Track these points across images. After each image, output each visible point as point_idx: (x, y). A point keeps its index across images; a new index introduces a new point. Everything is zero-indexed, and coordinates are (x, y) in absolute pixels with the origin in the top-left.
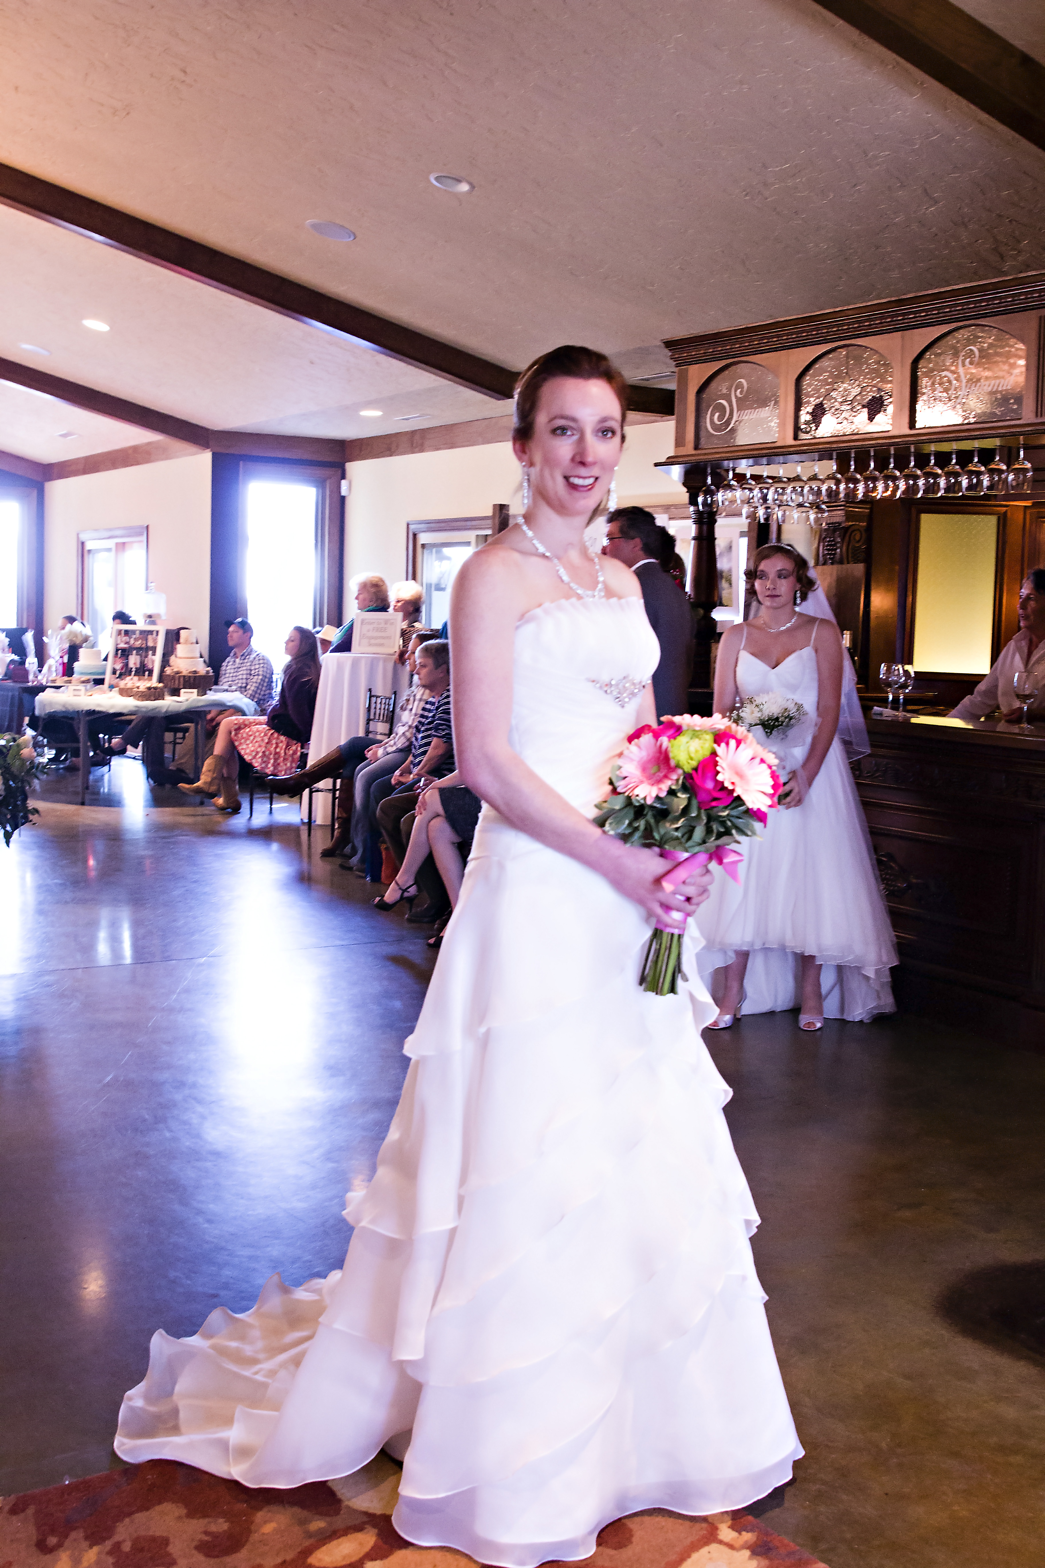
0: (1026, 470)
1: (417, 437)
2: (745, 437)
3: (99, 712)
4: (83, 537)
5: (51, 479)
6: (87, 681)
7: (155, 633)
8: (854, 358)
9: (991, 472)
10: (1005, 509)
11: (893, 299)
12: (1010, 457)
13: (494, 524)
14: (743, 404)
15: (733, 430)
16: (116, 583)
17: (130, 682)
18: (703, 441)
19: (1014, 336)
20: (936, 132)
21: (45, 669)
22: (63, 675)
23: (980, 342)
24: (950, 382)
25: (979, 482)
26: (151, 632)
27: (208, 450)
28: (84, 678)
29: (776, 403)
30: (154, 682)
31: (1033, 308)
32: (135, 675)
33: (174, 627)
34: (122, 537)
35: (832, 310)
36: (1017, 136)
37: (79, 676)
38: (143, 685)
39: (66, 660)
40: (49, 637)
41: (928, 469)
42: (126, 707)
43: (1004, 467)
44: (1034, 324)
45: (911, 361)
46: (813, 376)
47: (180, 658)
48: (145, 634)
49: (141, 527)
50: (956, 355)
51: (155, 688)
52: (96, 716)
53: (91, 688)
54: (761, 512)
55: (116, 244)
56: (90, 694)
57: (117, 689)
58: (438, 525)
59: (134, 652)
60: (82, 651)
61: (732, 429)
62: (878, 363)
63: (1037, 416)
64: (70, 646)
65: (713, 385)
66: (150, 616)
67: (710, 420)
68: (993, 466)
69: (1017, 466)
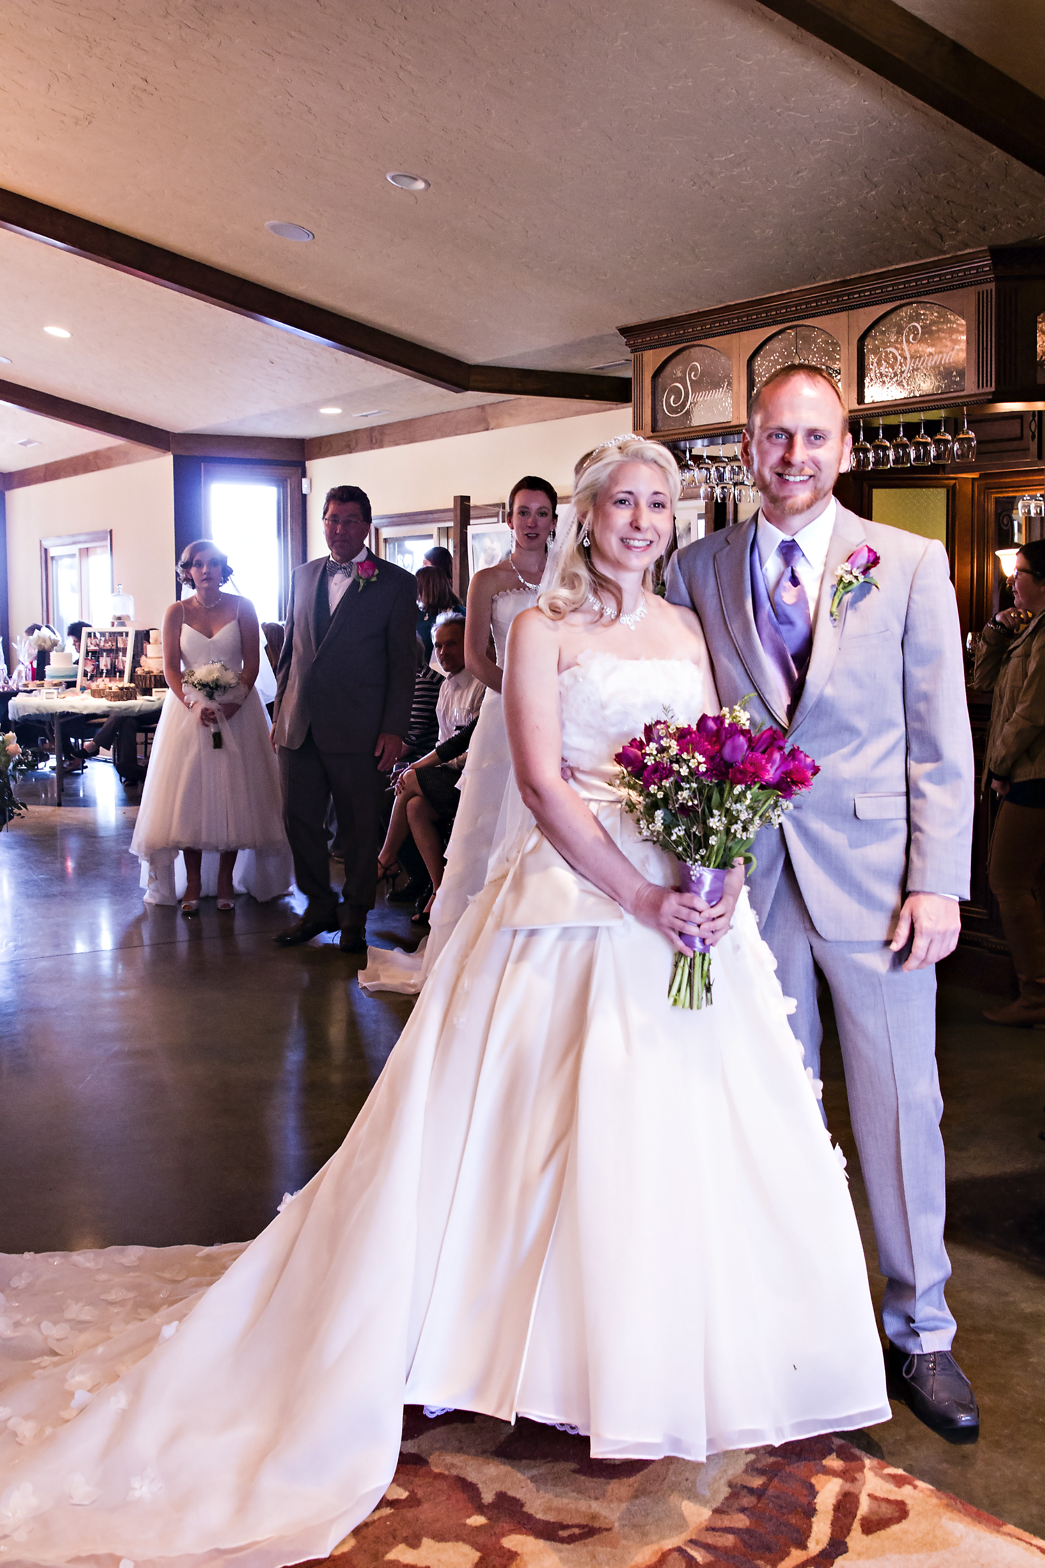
0: (971, 439)
1: (376, 433)
2: (701, 418)
3: (73, 714)
4: (46, 544)
5: (11, 487)
6: (60, 684)
7: (124, 634)
8: (803, 338)
9: (938, 442)
10: (953, 482)
11: (838, 280)
12: (955, 427)
13: (456, 516)
14: (698, 385)
15: (688, 413)
16: (81, 588)
17: (102, 683)
18: (660, 424)
19: (953, 311)
20: (874, 119)
21: (15, 675)
22: (33, 679)
23: (922, 320)
24: (895, 358)
25: (927, 453)
26: (121, 634)
27: (171, 453)
28: (56, 681)
29: (730, 384)
30: (126, 683)
31: (971, 284)
32: (106, 677)
33: (143, 628)
34: (85, 542)
35: (779, 293)
36: (949, 120)
37: (50, 680)
38: (114, 685)
39: (35, 665)
40: (18, 643)
41: (877, 442)
42: (98, 708)
43: (950, 438)
44: (973, 299)
45: (857, 338)
46: (763, 358)
47: (150, 658)
48: (114, 635)
49: (105, 532)
50: (899, 333)
51: (127, 688)
52: (69, 718)
53: (63, 691)
54: (718, 491)
55: (78, 250)
56: (63, 696)
57: (89, 691)
58: (399, 519)
59: (105, 654)
60: (53, 655)
61: (688, 411)
62: (826, 343)
63: (979, 387)
64: (39, 652)
65: (668, 369)
66: (119, 618)
67: (668, 401)
68: (938, 437)
69: (961, 436)
